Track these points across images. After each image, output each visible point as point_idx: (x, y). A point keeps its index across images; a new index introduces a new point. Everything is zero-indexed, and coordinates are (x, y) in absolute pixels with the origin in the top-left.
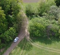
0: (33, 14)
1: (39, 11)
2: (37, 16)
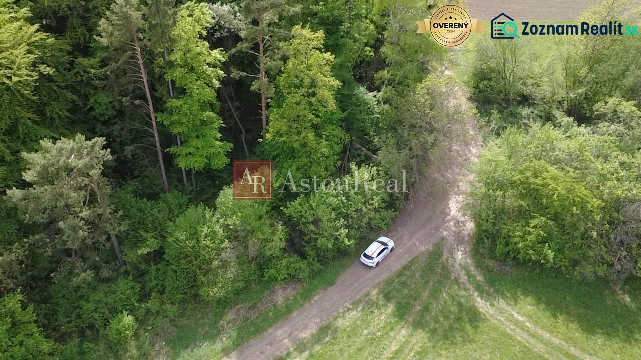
0: (525, 100)
1: (578, 82)
2: (548, 118)
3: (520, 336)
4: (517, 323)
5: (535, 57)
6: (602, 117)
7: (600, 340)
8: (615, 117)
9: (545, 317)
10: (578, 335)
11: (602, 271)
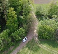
1: (49, 13)
3: (45, 49)
4: (45, 47)
5: (44, 9)
6: (53, 18)
7: (55, 48)
8: (54, 18)
9: (48, 46)
10: (52, 48)
11: (55, 39)
